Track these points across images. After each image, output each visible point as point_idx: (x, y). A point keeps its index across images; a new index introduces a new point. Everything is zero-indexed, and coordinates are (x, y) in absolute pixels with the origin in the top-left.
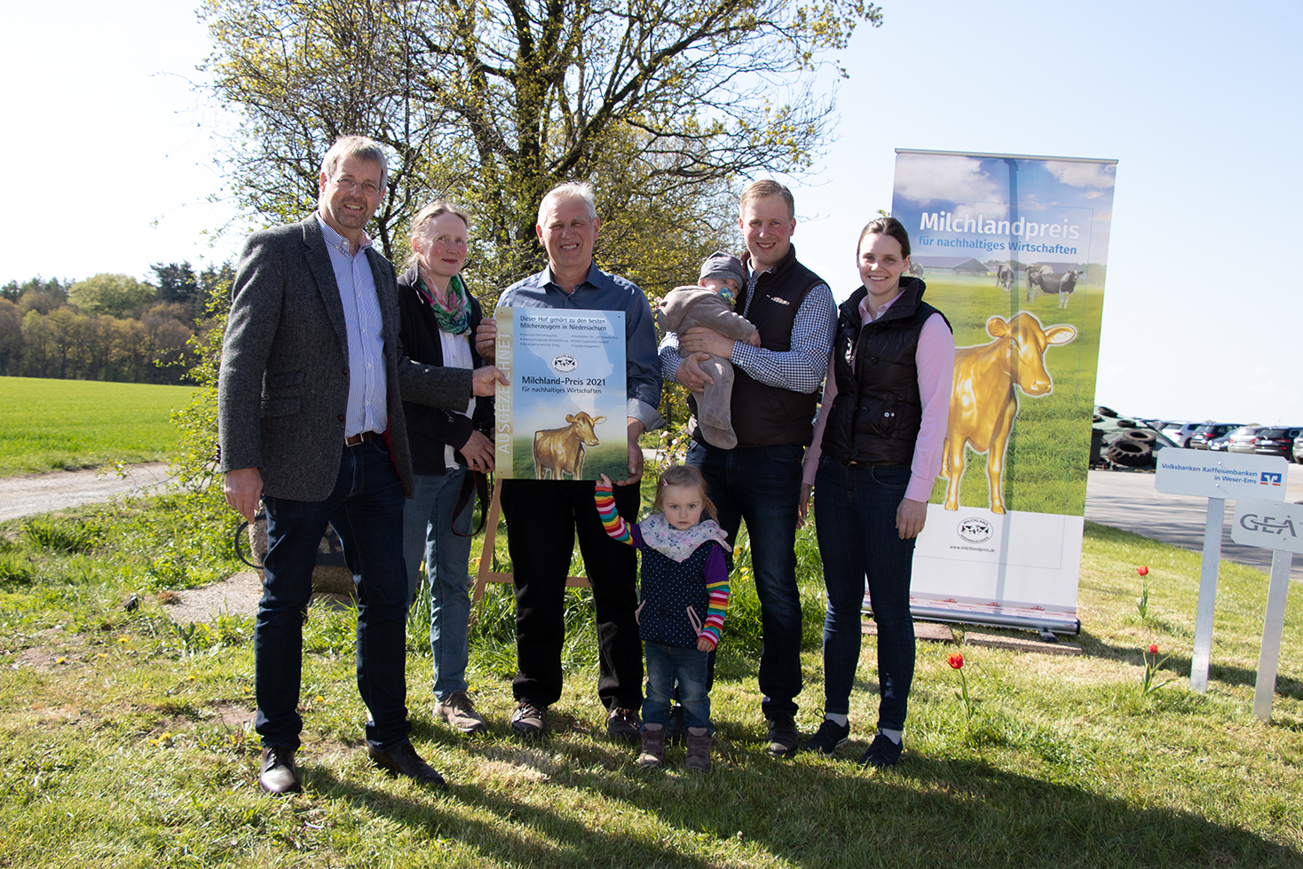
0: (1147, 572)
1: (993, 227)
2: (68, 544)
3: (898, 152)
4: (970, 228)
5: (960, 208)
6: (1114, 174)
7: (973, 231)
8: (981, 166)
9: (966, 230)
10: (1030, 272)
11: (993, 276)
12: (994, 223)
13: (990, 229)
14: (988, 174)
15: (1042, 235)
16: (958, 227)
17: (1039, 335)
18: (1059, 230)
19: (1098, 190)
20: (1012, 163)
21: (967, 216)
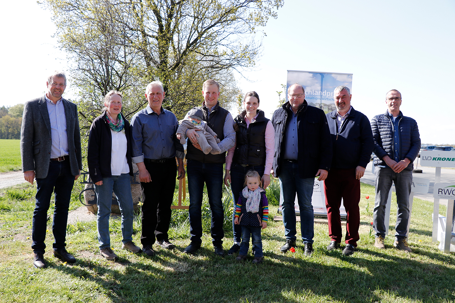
0: (369, 198)
1: (317, 93)
2: (20, 197)
3: (288, 71)
4: (310, 93)
5: (307, 87)
6: (352, 78)
7: (311, 94)
8: (313, 75)
9: (309, 94)
10: (328, 107)
12: (317, 92)
13: (316, 94)
14: (315, 78)
15: (331, 95)
16: (306, 93)
19: (347, 82)
20: (322, 75)
21: (309, 90)
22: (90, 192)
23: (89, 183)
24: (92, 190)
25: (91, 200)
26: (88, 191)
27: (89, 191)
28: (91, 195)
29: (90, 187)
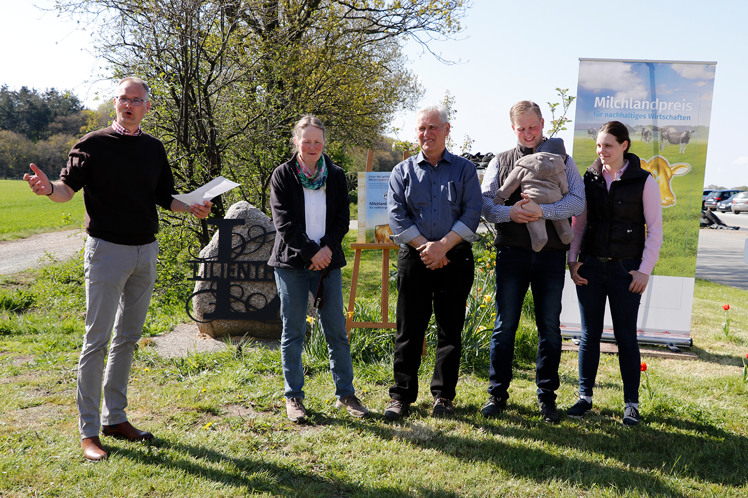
0: (729, 308)
1: (639, 105)
3: (581, 60)
4: (625, 105)
5: (618, 93)
6: (714, 71)
7: (627, 107)
8: (632, 68)
9: (622, 107)
10: (662, 132)
11: (639, 135)
12: (639, 102)
13: (637, 106)
14: (636, 73)
15: (669, 109)
16: (617, 106)
17: (668, 170)
18: (680, 106)
19: (704, 81)
20: (651, 65)
21: (623, 98)
22: (206, 297)
23: (205, 279)
24: (210, 294)
25: (209, 312)
26: (202, 295)
27: (205, 294)
28: (208, 303)
29: (207, 287)
